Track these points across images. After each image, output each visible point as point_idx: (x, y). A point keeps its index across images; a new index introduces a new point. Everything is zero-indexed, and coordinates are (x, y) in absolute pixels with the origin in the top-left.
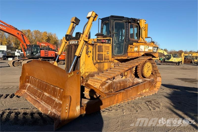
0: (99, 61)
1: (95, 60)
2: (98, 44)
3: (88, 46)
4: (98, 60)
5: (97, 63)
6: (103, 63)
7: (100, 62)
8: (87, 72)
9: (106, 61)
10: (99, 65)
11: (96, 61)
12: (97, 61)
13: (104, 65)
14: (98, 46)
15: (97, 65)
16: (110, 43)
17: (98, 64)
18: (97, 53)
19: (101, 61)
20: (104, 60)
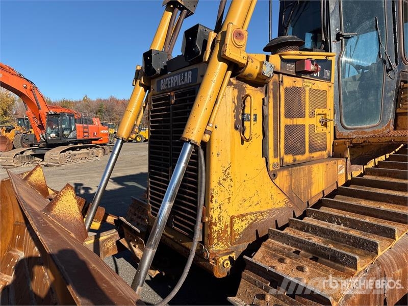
0: (289, 159)
1: (276, 156)
2: (288, 82)
3: (241, 90)
4: (286, 153)
5: (284, 166)
6: (306, 167)
7: (295, 160)
8: (243, 216)
9: (316, 155)
10: (291, 175)
11: (277, 160)
12: (282, 160)
13: (310, 172)
14: (287, 90)
15: (283, 176)
16: (330, 80)
17: (285, 173)
18: (284, 121)
19: (299, 158)
20: (310, 152)
